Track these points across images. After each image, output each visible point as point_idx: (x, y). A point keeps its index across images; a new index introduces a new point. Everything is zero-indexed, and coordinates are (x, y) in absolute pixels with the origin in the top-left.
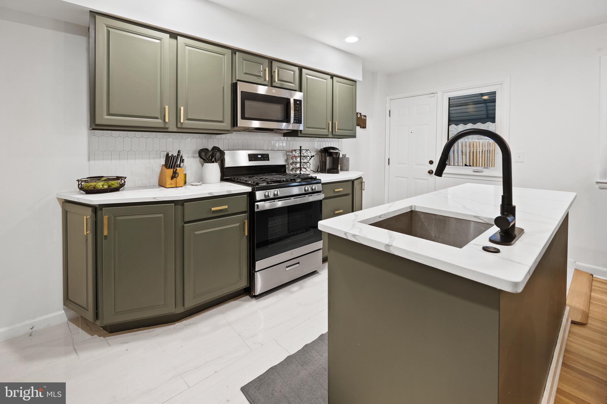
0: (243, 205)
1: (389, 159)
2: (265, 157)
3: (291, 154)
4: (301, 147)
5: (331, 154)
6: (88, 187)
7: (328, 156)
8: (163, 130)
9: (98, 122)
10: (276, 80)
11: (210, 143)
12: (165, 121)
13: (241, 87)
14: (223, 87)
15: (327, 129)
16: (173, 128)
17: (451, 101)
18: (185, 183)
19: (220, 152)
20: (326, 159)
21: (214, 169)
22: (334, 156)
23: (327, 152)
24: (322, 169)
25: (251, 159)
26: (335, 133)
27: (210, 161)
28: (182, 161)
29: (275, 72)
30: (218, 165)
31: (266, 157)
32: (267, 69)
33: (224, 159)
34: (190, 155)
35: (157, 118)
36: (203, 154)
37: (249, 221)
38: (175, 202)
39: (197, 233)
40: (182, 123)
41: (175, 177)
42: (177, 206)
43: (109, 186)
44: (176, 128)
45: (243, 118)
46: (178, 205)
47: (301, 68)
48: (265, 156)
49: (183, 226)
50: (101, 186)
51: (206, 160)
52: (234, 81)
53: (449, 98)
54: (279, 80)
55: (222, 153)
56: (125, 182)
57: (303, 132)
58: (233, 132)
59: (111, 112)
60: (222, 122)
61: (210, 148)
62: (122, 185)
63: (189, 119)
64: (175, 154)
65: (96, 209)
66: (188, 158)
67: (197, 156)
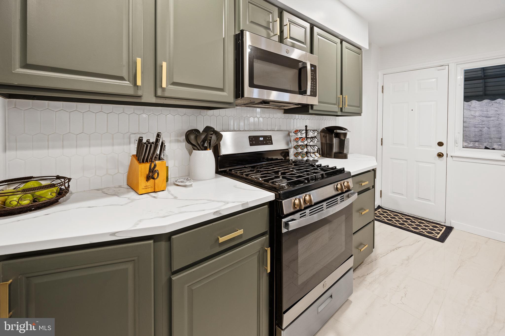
1: (382, 139)
2: (268, 140)
4: (306, 126)
5: (338, 136)
7: (335, 137)
8: (136, 100)
10: (288, 37)
12: (136, 84)
14: (224, 39)
15: (338, 104)
19: (216, 134)
23: (332, 132)
25: (252, 143)
26: (345, 110)
27: (202, 147)
29: (286, 26)
30: (211, 153)
31: (269, 140)
32: (278, 20)
33: (221, 144)
34: (173, 138)
35: (122, 79)
36: (192, 137)
40: (163, 89)
41: (154, 178)
43: (33, 200)
44: (155, 98)
45: (252, 85)
46: (160, 241)
47: (312, 25)
48: (268, 138)
49: (170, 281)
50: (15, 203)
51: (196, 146)
52: (238, 32)
54: (290, 37)
55: (219, 137)
56: (69, 186)
57: (315, 108)
60: (222, 90)
61: (201, 129)
62: (63, 194)
63: (174, 84)
64: (153, 140)
66: (170, 142)
67: (182, 140)
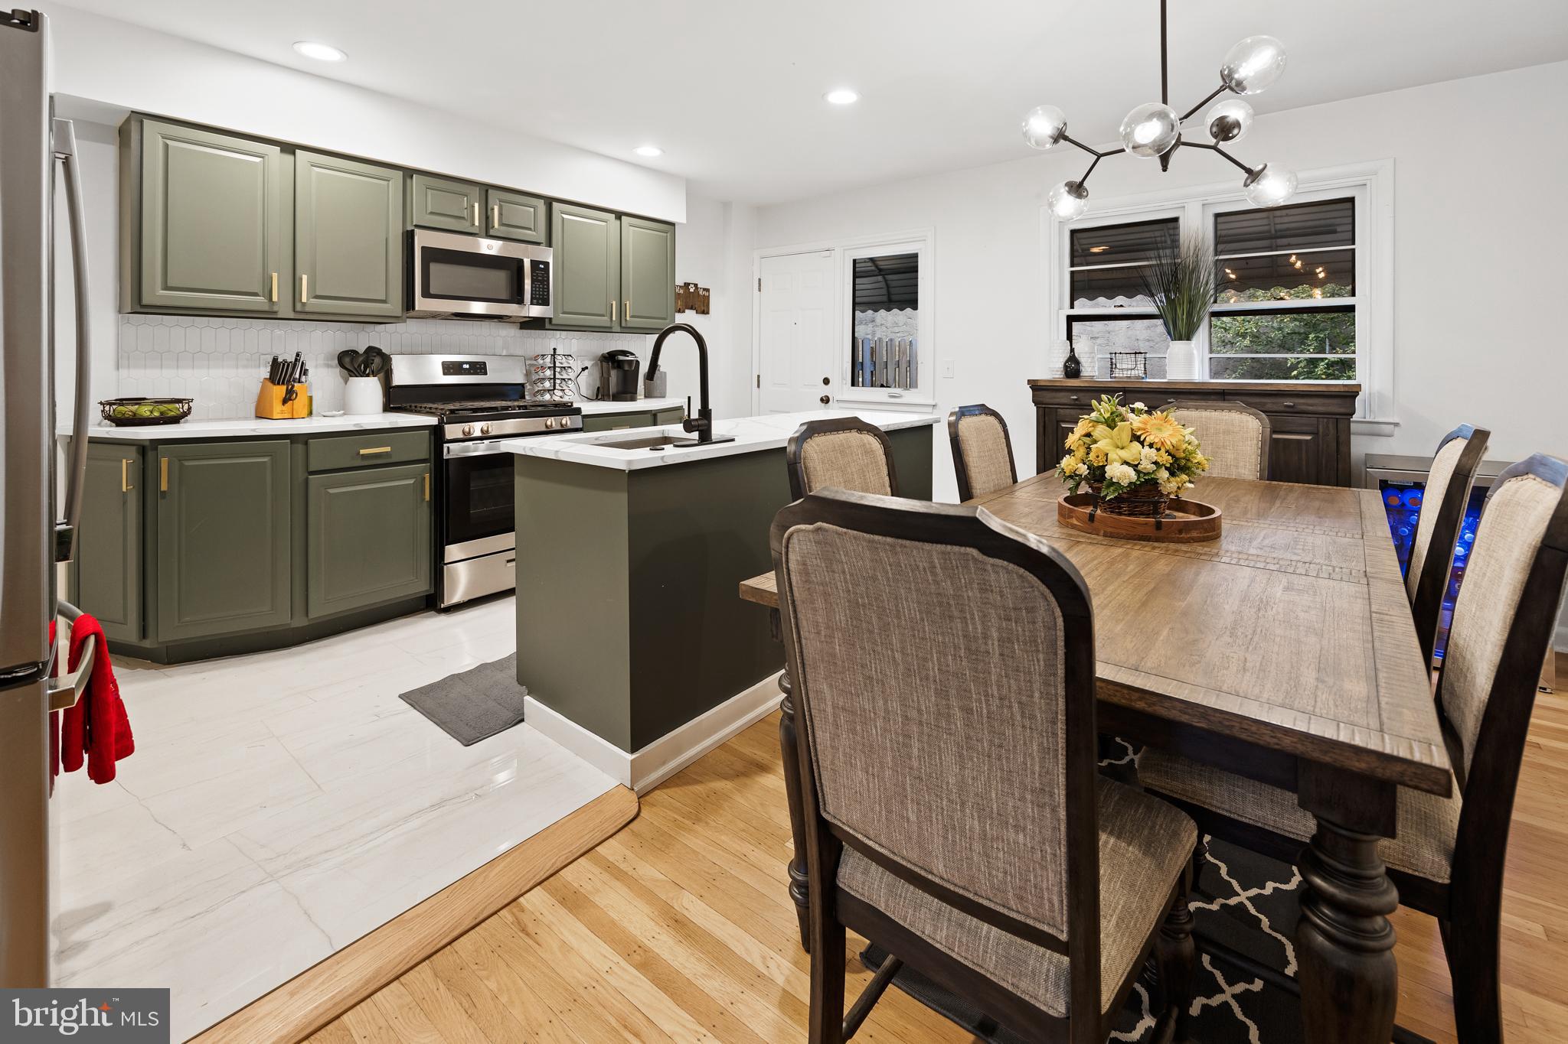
0: (423, 449)
1: (759, 376)
2: (479, 368)
3: (534, 362)
4: (555, 349)
5: (619, 365)
6: (124, 414)
7: (614, 368)
8: (269, 315)
9: (145, 301)
10: (496, 225)
11: (361, 340)
12: (272, 299)
13: (422, 240)
14: (386, 239)
15: (609, 315)
16: (285, 310)
17: (857, 265)
18: (310, 413)
19: (382, 357)
20: (609, 375)
21: (368, 390)
22: (626, 368)
23: (612, 360)
24: (601, 394)
25: (449, 371)
26: (626, 324)
27: (361, 374)
28: (304, 372)
29: (493, 209)
30: (378, 382)
31: (481, 369)
32: (476, 205)
33: (391, 370)
34: (321, 362)
35: (255, 294)
36: (347, 360)
37: (433, 475)
38: (292, 438)
39: (331, 491)
40: (304, 304)
41: (291, 401)
42: (295, 445)
43: (162, 413)
44: (292, 313)
45: (426, 294)
46: (298, 443)
47: (549, 201)
48: (478, 366)
49: (307, 479)
50: (148, 413)
51: (354, 371)
52: (409, 228)
53: (854, 261)
54: (501, 224)
55: (386, 360)
56: (190, 408)
57: (554, 322)
58: (408, 320)
59: (170, 284)
60: (384, 302)
61: (361, 350)
62: (185, 414)
63: (317, 297)
64: (291, 358)
65: (145, 450)
66: (316, 366)
67: (334, 365)
